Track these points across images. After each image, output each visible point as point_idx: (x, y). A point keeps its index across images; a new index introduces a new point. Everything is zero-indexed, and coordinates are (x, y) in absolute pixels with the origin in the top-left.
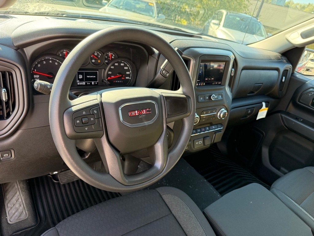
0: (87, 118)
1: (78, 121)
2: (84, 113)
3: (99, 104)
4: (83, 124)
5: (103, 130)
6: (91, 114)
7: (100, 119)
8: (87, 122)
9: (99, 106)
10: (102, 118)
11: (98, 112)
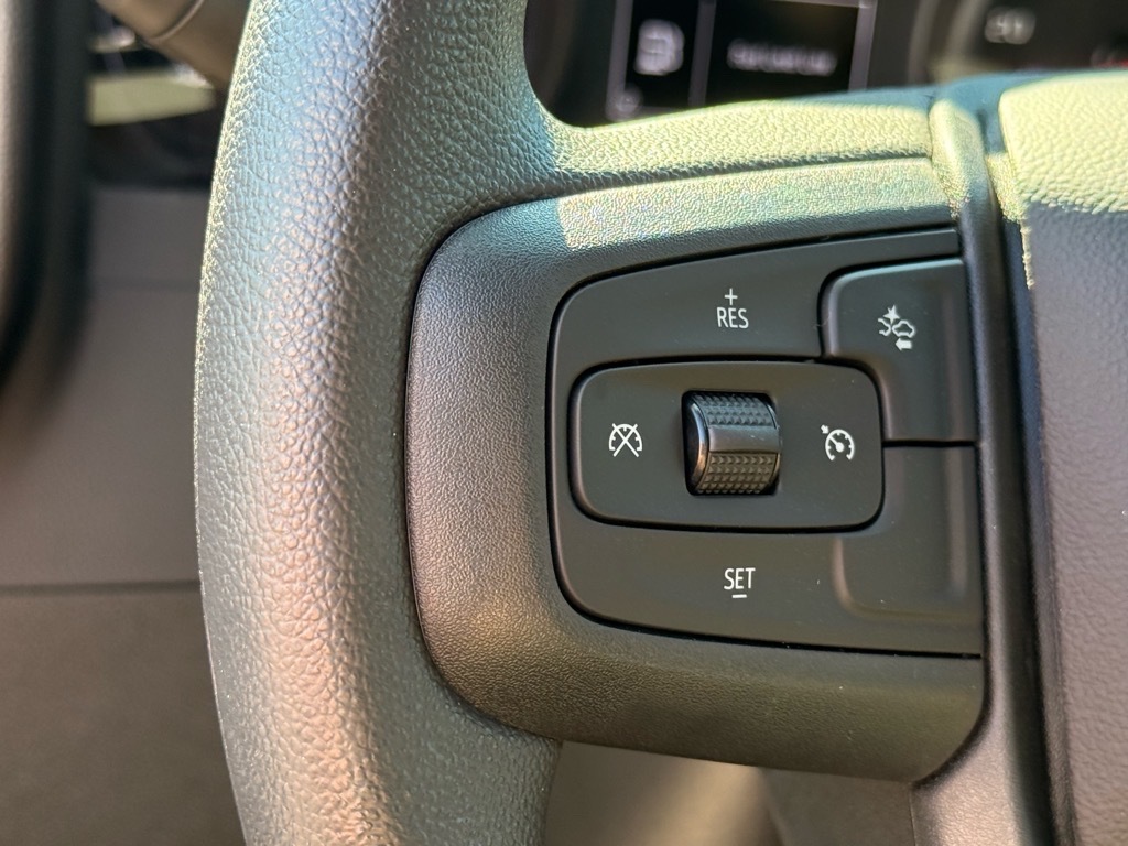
0: (756, 410)
1: (625, 436)
2: (724, 317)
3: (955, 223)
4: (692, 489)
5: (983, 657)
6: (833, 348)
7: (955, 457)
8: (761, 471)
9: (960, 254)
10: (986, 446)
11: (929, 338)
